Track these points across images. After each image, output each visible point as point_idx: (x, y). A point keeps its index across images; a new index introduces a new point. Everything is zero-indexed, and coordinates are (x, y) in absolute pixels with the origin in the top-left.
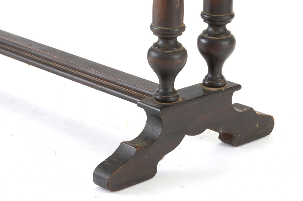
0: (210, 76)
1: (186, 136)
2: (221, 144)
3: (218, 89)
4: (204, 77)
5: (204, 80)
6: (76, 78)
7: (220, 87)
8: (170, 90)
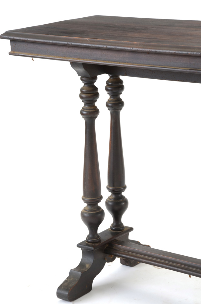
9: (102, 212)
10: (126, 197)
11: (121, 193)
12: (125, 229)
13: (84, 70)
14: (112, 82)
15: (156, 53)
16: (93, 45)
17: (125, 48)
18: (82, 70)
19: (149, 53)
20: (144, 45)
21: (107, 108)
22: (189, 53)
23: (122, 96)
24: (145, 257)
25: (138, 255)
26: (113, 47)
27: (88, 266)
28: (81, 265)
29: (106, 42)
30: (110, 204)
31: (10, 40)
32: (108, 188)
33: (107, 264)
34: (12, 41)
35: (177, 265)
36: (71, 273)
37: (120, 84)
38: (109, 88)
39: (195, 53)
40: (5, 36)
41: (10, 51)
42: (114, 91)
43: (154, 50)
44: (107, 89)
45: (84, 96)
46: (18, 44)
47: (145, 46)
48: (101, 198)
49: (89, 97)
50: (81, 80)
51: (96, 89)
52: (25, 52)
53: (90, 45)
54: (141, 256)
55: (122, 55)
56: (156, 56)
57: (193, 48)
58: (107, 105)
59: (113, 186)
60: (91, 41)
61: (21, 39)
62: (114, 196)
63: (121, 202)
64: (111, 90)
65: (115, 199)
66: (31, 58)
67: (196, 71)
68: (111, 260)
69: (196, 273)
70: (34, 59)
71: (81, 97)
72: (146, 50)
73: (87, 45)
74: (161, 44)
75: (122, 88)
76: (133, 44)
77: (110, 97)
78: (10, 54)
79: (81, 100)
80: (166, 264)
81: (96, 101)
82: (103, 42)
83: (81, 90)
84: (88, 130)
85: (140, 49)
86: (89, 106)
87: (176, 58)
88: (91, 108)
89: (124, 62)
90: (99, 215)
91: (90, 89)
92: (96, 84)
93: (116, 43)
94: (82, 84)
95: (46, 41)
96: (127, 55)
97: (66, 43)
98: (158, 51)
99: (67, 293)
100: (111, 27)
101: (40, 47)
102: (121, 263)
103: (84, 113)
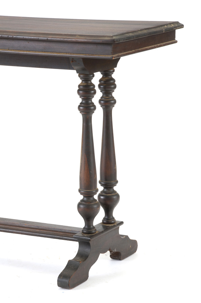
0: (106, 217)
1: (100, 254)
2: (111, 260)
3: (113, 224)
4: (103, 219)
5: (103, 221)
6: (16, 231)
7: (114, 223)
8: (92, 227)
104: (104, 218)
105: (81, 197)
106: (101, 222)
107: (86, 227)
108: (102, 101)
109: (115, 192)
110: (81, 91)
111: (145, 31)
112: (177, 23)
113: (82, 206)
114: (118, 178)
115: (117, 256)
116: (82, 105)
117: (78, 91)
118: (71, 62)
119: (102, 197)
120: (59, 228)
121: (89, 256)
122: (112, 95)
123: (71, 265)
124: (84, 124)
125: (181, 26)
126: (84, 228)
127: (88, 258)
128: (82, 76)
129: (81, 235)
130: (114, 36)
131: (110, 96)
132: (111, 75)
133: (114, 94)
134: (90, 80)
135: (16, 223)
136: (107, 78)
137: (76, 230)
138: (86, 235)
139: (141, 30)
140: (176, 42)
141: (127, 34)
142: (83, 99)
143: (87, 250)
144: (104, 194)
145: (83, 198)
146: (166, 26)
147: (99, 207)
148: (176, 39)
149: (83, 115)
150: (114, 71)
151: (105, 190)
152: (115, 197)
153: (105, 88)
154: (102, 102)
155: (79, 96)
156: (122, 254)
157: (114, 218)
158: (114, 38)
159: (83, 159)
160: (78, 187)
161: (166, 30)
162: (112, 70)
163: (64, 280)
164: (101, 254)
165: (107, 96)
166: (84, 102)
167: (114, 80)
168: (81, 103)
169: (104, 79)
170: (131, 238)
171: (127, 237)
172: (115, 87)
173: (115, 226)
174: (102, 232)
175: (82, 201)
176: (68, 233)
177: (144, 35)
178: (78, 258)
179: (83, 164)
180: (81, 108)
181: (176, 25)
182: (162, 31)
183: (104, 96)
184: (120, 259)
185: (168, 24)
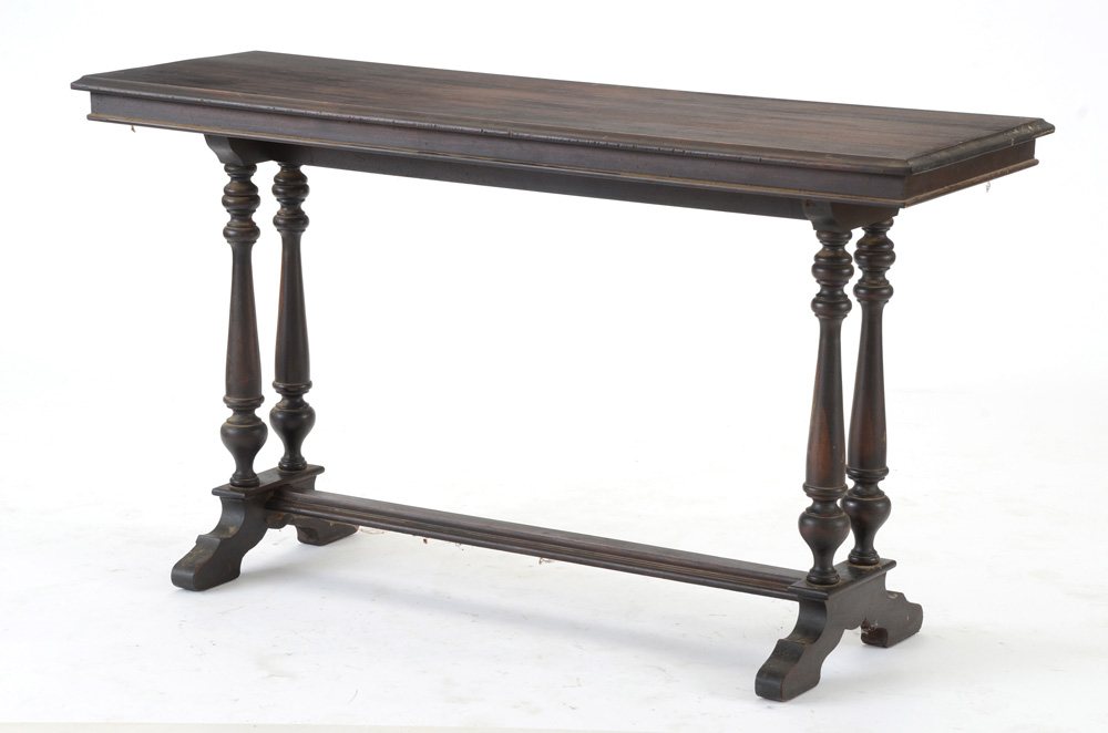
3: (873, 566)
4: (850, 553)
7: (875, 564)
8: (830, 568)
9: (263, 428)
10: (312, 405)
11: (301, 396)
12: (308, 469)
13: (231, 151)
14: (285, 178)
15: (361, 122)
16: (249, 105)
17: (308, 112)
18: (227, 151)
19: (349, 121)
20: (341, 108)
21: (275, 228)
22: (417, 123)
23: (304, 206)
24: (344, 511)
25: (330, 509)
26: (286, 109)
27: (232, 530)
28: (220, 528)
29: (274, 100)
30: (279, 416)
31: (89, 93)
32: (275, 386)
33: (270, 532)
34: (94, 94)
35: (403, 521)
36: (200, 540)
37: (300, 183)
38: (280, 190)
39: (426, 124)
40: (81, 86)
41: (89, 112)
42: (290, 196)
43: (357, 117)
44: (275, 192)
45: (230, 201)
46: (107, 100)
47: (342, 110)
48: (261, 399)
49: (242, 203)
50: (226, 170)
51: (254, 188)
52: (118, 115)
53: (244, 105)
54: (337, 510)
55: (302, 124)
56: (363, 128)
57: (424, 116)
58: (276, 223)
59: (286, 381)
60: (244, 97)
61: (113, 90)
62: (286, 401)
63: (300, 414)
64: (284, 225)
65: (288, 407)
66: (129, 127)
67: (430, 155)
68: (279, 525)
69: (435, 534)
70: (135, 127)
71: (225, 203)
72: (344, 116)
73: (239, 104)
74: (370, 107)
75: (305, 189)
76: (322, 106)
77: (282, 207)
78: (89, 118)
79: (224, 209)
80: (382, 521)
81: (254, 211)
82: (269, 100)
83: (226, 190)
84: (237, 266)
85: (334, 115)
86: (242, 220)
87: (397, 131)
88: (244, 224)
89: (306, 137)
90: (257, 432)
91: (243, 188)
92: (254, 179)
93: (292, 103)
94: (227, 179)
95: (161, 96)
96: (312, 124)
97: (199, 100)
98: (365, 118)
99: (192, 574)
100: (283, 74)
101: (149, 106)
102: (299, 539)
103: (231, 233)
104: (853, 552)
105: (809, 502)
106: (846, 558)
107: (817, 569)
108: (862, 288)
109: (881, 493)
110: (821, 268)
111: (974, 146)
112: (1041, 121)
113: (809, 522)
114: (889, 463)
115: (877, 637)
116: (822, 299)
117: (815, 268)
118: (804, 206)
119: (851, 504)
120: (751, 568)
121: (824, 634)
122: (884, 276)
123: (784, 650)
124: (824, 341)
125: (1048, 129)
126: (812, 571)
127: (821, 638)
128: (824, 236)
129: (804, 586)
130: (911, 159)
131: (881, 279)
132: (884, 233)
133: (888, 275)
134: (843, 246)
135: (650, 552)
136: (875, 240)
137: (790, 575)
138: (817, 587)
139: (965, 143)
140: (1036, 163)
141: (936, 155)
142: (823, 286)
143: (817, 619)
144: (855, 497)
145: (813, 505)
146: (1016, 131)
147: (846, 526)
148: (1036, 156)
149: (821, 321)
150: (891, 224)
151: (859, 488)
152: (880, 505)
153: (869, 260)
154: (862, 291)
155: (815, 279)
156: (891, 634)
157: (875, 552)
158: (911, 163)
159: (818, 418)
160: (803, 479)
161: (1017, 140)
162: (888, 223)
163: (771, 682)
164: (846, 631)
165: (874, 278)
166: (825, 292)
167: (891, 244)
168: (818, 295)
169: (870, 242)
170: (911, 598)
171: (901, 596)
172: (893, 259)
173: (878, 570)
174: (852, 582)
175: (810, 510)
176: (772, 580)
177: (972, 153)
178: (799, 636)
179: (817, 429)
180: (819, 305)
181: (1039, 128)
182: (1007, 143)
183: (867, 278)
184: (884, 646)
185: (1020, 126)
